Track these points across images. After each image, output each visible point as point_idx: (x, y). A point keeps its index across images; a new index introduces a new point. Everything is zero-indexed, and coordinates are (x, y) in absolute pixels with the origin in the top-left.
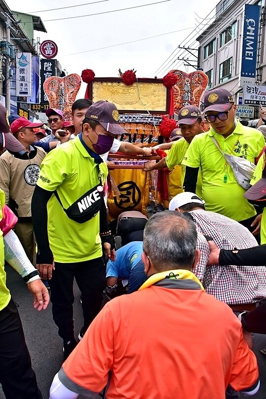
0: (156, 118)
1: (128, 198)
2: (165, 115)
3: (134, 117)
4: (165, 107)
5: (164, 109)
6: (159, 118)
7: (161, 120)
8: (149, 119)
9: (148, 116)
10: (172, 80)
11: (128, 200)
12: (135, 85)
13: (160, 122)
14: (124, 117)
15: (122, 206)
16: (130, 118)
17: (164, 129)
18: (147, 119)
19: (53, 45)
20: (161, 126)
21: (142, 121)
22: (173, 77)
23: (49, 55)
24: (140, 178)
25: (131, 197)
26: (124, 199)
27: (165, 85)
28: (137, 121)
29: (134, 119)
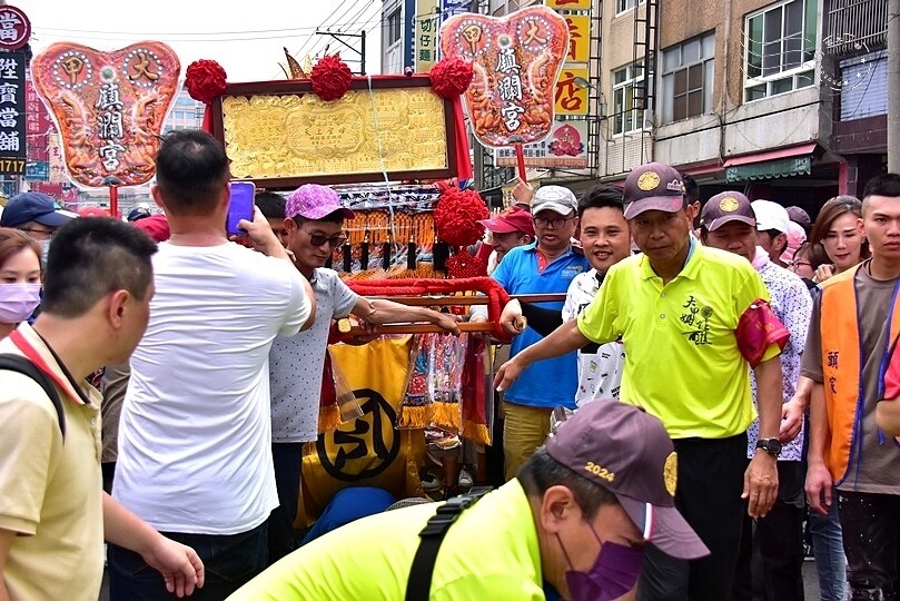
0: (421, 191)
1: (362, 443)
2: (447, 182)
3: (357, 195)
4: (443, 157)
5: (437, 162)
6: (431, 191)
7: (435, 197)
8: (402, 197)
9: (396, 188)
10: (456, 78)
11: (362, 450)
12: (347, 96)
13: (435, 204)
15: (344, 470)
16: (345, 197)
17: (445, 220)
18: (395, 196)
19: (18, 17)
20: (438, 213)
21: (382, 204)
22: (460, 69)
23: (10, 40)
24: (392, 376)
25: (369, 437)
26: (347, 447)
27: (440, 94)
28: (367, 205)
29: (358, 199)
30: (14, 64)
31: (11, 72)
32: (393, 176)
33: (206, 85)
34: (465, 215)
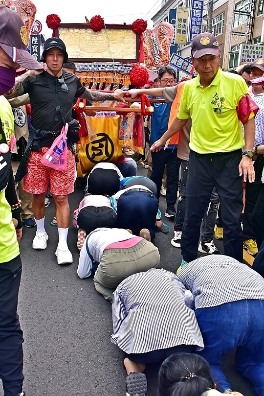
0: (126, 66)
1: (101, 151)
2: (136, 64)
3: (103, 66)
4: (135, 55)
5: (133, 56)
6: (130, 66)
7: (131, 69)
8: (119, 68)
9: (118, 65)
10: (142, 26)
11: (101, 153)
12: (103, 31)
13: (131, 71)
14: (93, 66)
15: (94, 159)
16: (99, 66)
17: (134, 77)
18: (116, 67)
19: (38, 24)
20: (131, 74)
21: (111, 70)
22: (143, 23)
23: (36, 31)
24: (112, 129)
25: (103, 149)
26: (96, 152)
27: (135, 32)
28: (107, 69)
29: (104, 67)
30: (37, 39)
31: (36, 42)
32: (116, 60)
33: (53, 23)
34: (141, 76)
